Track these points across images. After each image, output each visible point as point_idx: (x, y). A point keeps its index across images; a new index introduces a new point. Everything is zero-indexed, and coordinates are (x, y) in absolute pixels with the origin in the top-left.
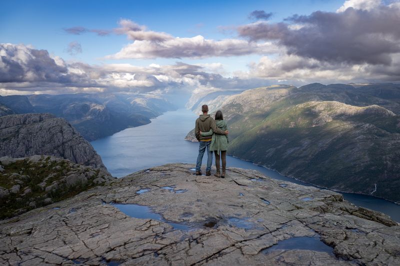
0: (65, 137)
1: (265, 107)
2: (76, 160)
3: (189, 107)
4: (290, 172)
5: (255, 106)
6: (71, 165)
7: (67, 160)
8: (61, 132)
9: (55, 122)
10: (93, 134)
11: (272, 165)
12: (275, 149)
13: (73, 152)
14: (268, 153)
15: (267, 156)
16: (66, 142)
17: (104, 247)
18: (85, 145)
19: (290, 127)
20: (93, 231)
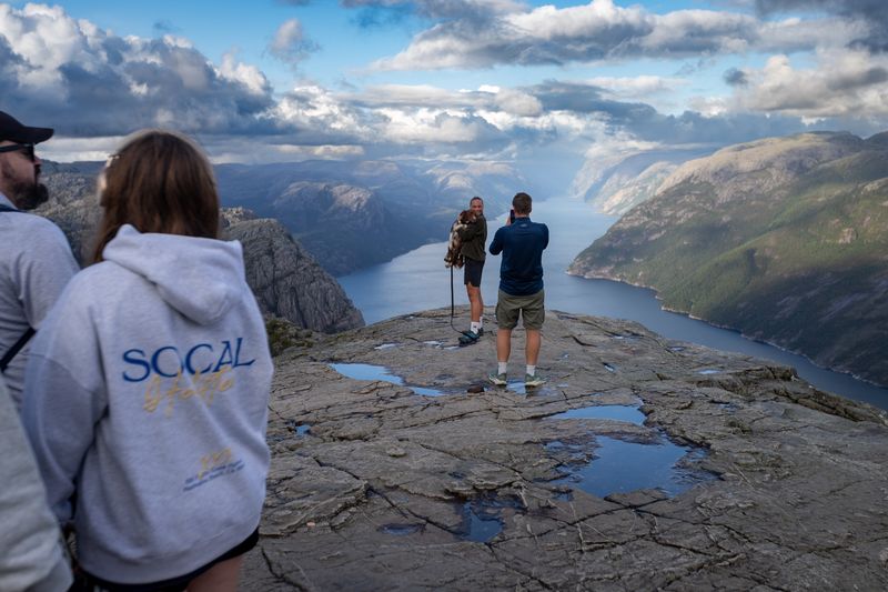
0: (280, 265)
1: (775, 189)
2: (303, 321)
3: (576, 193)
4: (840, 359)
5: (749, 187)
6: (292, 331)
7: (284, 319)
8: (270, 253)
9: (256, 229)
10: (344, 258)
11: (792, 340)
12: (799, 299)
13: (297, 302)
14: (782, 307)
15: (777, 317)
16: (281, 279)
17: (296, 409)
18: (326, 285)
19: (841, 241)
20: (283, 393)
